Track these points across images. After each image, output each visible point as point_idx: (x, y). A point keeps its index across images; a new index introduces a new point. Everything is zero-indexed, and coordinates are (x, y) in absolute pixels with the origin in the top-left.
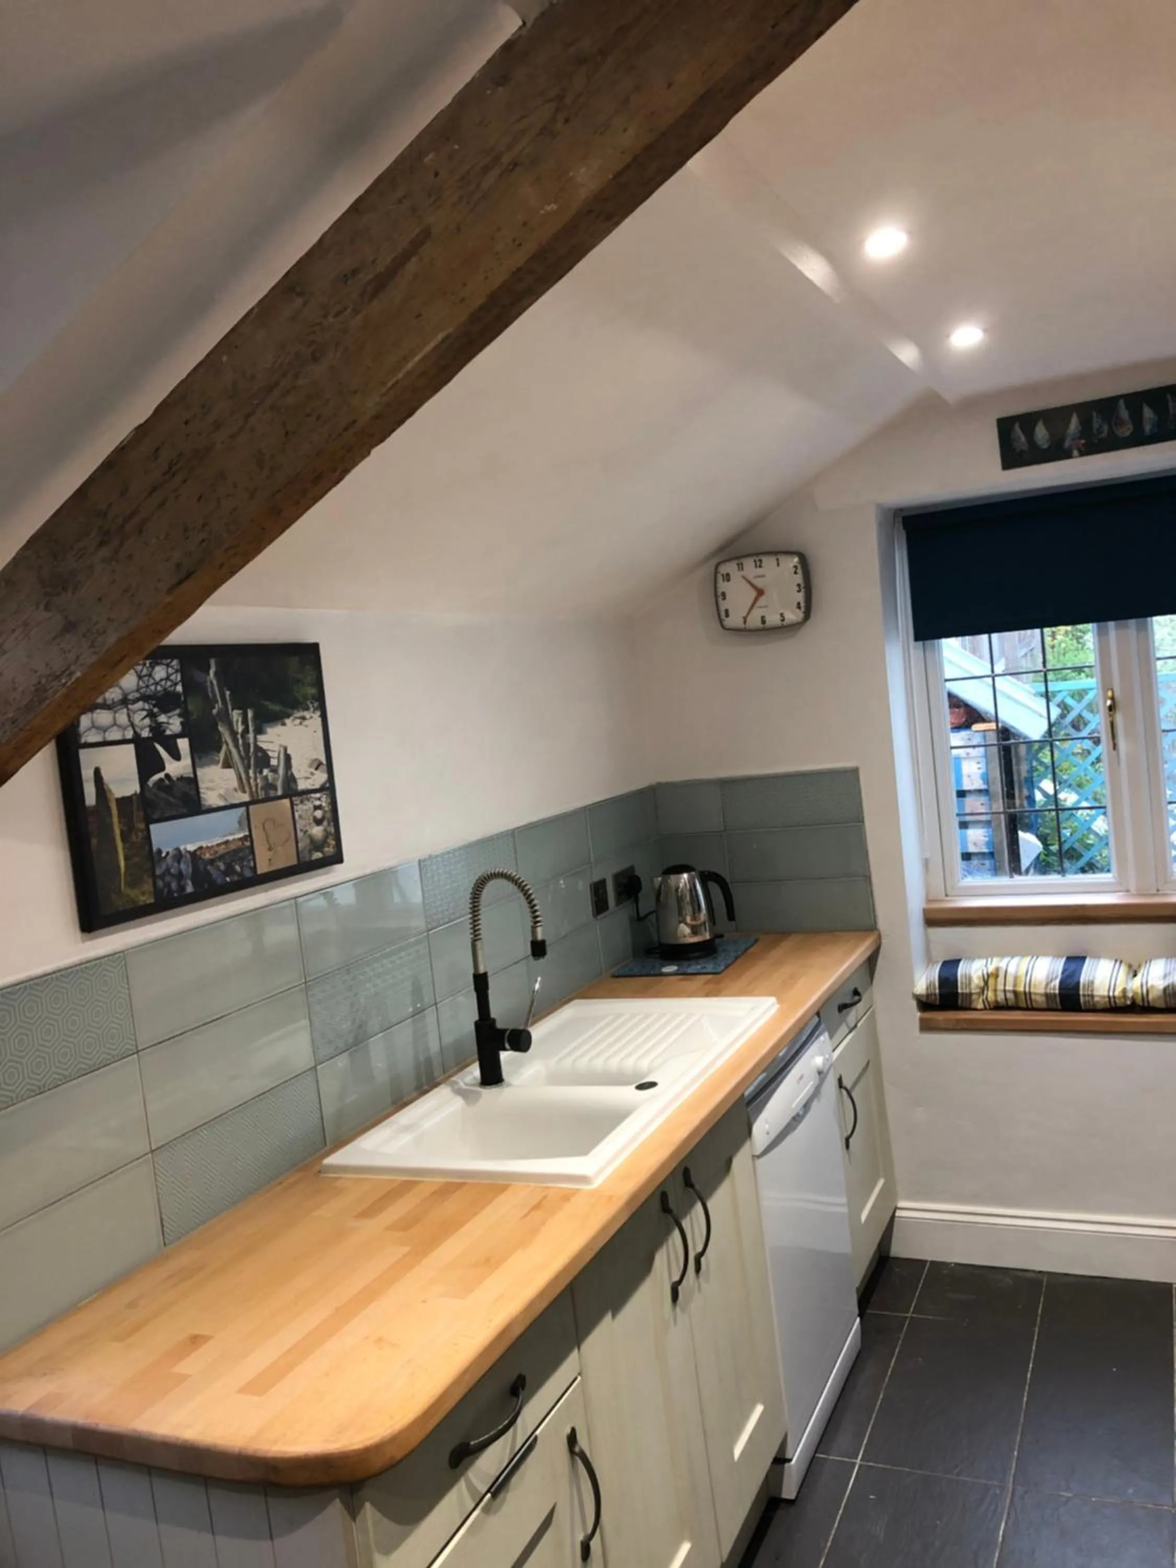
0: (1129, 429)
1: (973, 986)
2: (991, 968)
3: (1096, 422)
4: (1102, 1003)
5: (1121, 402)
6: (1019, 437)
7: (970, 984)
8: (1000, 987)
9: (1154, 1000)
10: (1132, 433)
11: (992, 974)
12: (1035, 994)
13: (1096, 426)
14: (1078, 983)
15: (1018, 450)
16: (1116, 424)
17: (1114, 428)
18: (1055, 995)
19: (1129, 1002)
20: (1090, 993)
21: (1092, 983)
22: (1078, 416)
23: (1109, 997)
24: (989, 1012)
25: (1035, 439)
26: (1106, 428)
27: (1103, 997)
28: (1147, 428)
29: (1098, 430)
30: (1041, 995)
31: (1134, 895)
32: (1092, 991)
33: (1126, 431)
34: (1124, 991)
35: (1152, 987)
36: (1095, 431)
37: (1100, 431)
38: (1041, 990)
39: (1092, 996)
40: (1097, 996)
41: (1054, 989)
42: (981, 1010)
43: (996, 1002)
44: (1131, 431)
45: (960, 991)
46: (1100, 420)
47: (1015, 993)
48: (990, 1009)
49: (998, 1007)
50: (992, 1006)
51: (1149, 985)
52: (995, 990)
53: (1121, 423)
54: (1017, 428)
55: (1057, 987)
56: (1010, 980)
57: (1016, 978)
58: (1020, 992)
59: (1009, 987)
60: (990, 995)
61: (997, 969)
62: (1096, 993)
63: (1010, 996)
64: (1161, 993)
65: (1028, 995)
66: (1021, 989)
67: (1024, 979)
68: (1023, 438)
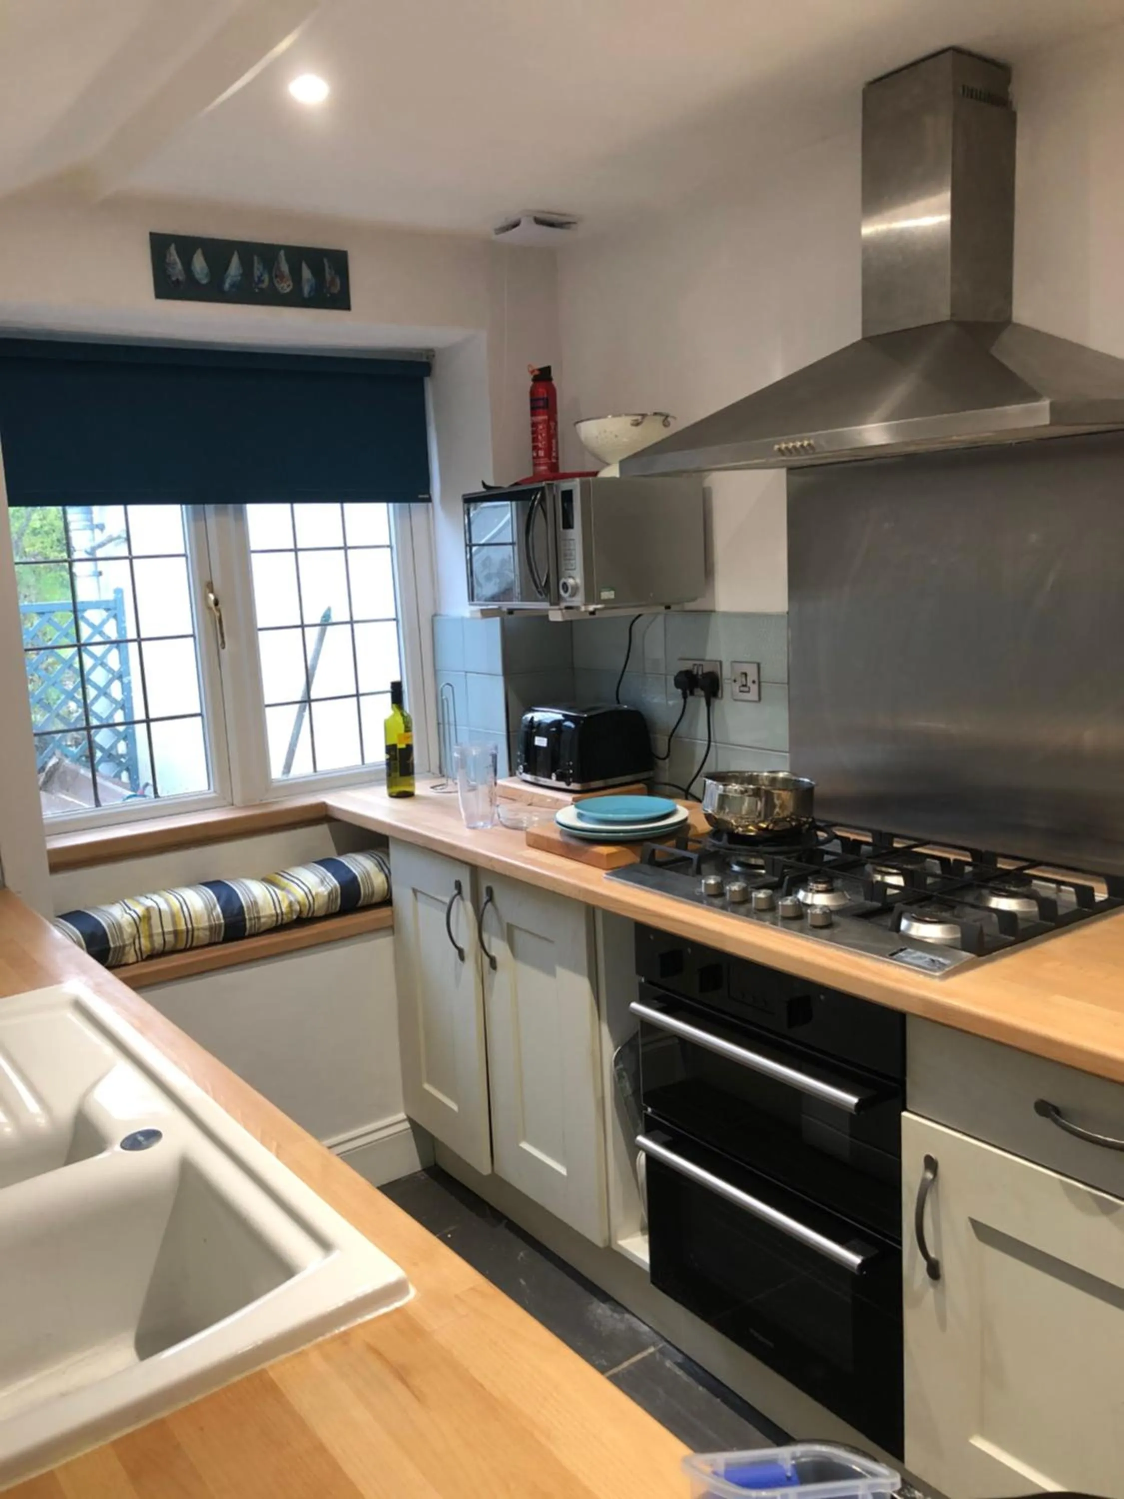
0: (289, 286)
1: (126, 936)
2: (140, 910)
3: (258, 269)
4: (271, 923)
5: (282, 253)
6: (175, 263)
7: (121, 933)
8: (157, 930)
9: (319, 908)
10: (291, 291)
11: (144, 916)
12: (198, 929)
13: (257, 273)
14: (242, 907)
15: (174, 279)
16: (276, 276)
17: (275, 281)
18: (220, 925)
19: (295, 917)
20: (256, 915)
21: (255, 903)
22: (239, 254)
23: (277, 915)
24: (143, 963)
25: (193, 268)
26: (266, 277)
27: (272, 916)
28: (306, 289)
29: (259, 278)
30: (204, 929)
31: (239, 808)
32: (258, 912)
33: (285, 287)
34: (291, 905)
35: (317, 894)
36: (256, 279)
37: (261, 281)
38: (205, 924)
39: (259, 918)
40: (264, 917)
41: (218, 918)
42: (133, 963)
43: (153, 949)
44: (291, 287)
45: (112, 945)
46: (261, 268)
47: (176, 933)
48: (143, 960)
49: (153, 955)
50: (144, 957)
51: (314, 893)
52: (151, 936)
53: (281, 276)
54: (173, 249)
55: (221, 916)
56: (167, 920)
57: (173, 916)
58: (182, 931)
59: (169, 928)
60: (145, 943)
61: (148, 909)
62: (262, 914)
63: (170, 938)
64: (326, 899)
65: (190, 932)
66: (182, 927)
67: (181, 915)
68: (179, 266)
